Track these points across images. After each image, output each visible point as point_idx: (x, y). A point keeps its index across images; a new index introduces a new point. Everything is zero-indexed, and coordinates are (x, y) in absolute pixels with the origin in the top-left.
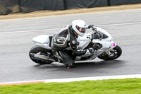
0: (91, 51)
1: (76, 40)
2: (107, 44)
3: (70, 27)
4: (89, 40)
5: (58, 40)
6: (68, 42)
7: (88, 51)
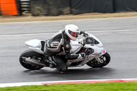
0: (83, 56)
1: (69, 44)
2: (98, 49)
3: (64, 32)
4: (81, 46)
5: (52, 45)
6: (62, 46)
7: (80, 55)
